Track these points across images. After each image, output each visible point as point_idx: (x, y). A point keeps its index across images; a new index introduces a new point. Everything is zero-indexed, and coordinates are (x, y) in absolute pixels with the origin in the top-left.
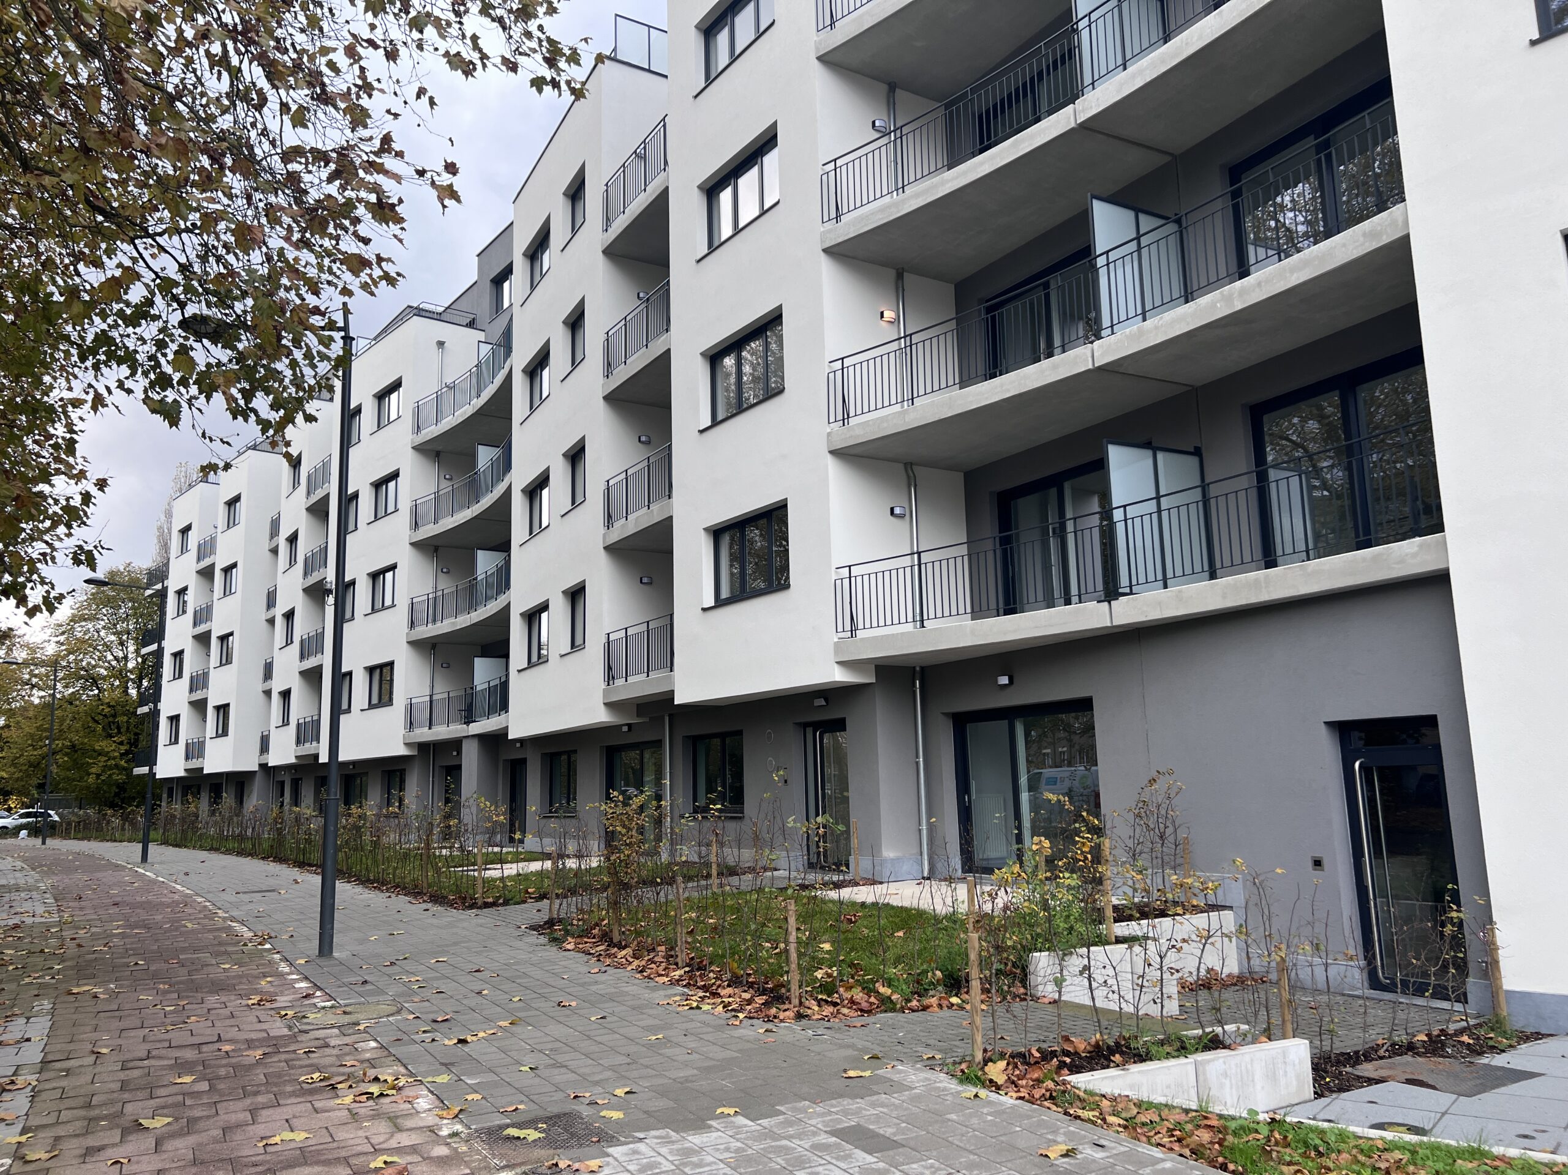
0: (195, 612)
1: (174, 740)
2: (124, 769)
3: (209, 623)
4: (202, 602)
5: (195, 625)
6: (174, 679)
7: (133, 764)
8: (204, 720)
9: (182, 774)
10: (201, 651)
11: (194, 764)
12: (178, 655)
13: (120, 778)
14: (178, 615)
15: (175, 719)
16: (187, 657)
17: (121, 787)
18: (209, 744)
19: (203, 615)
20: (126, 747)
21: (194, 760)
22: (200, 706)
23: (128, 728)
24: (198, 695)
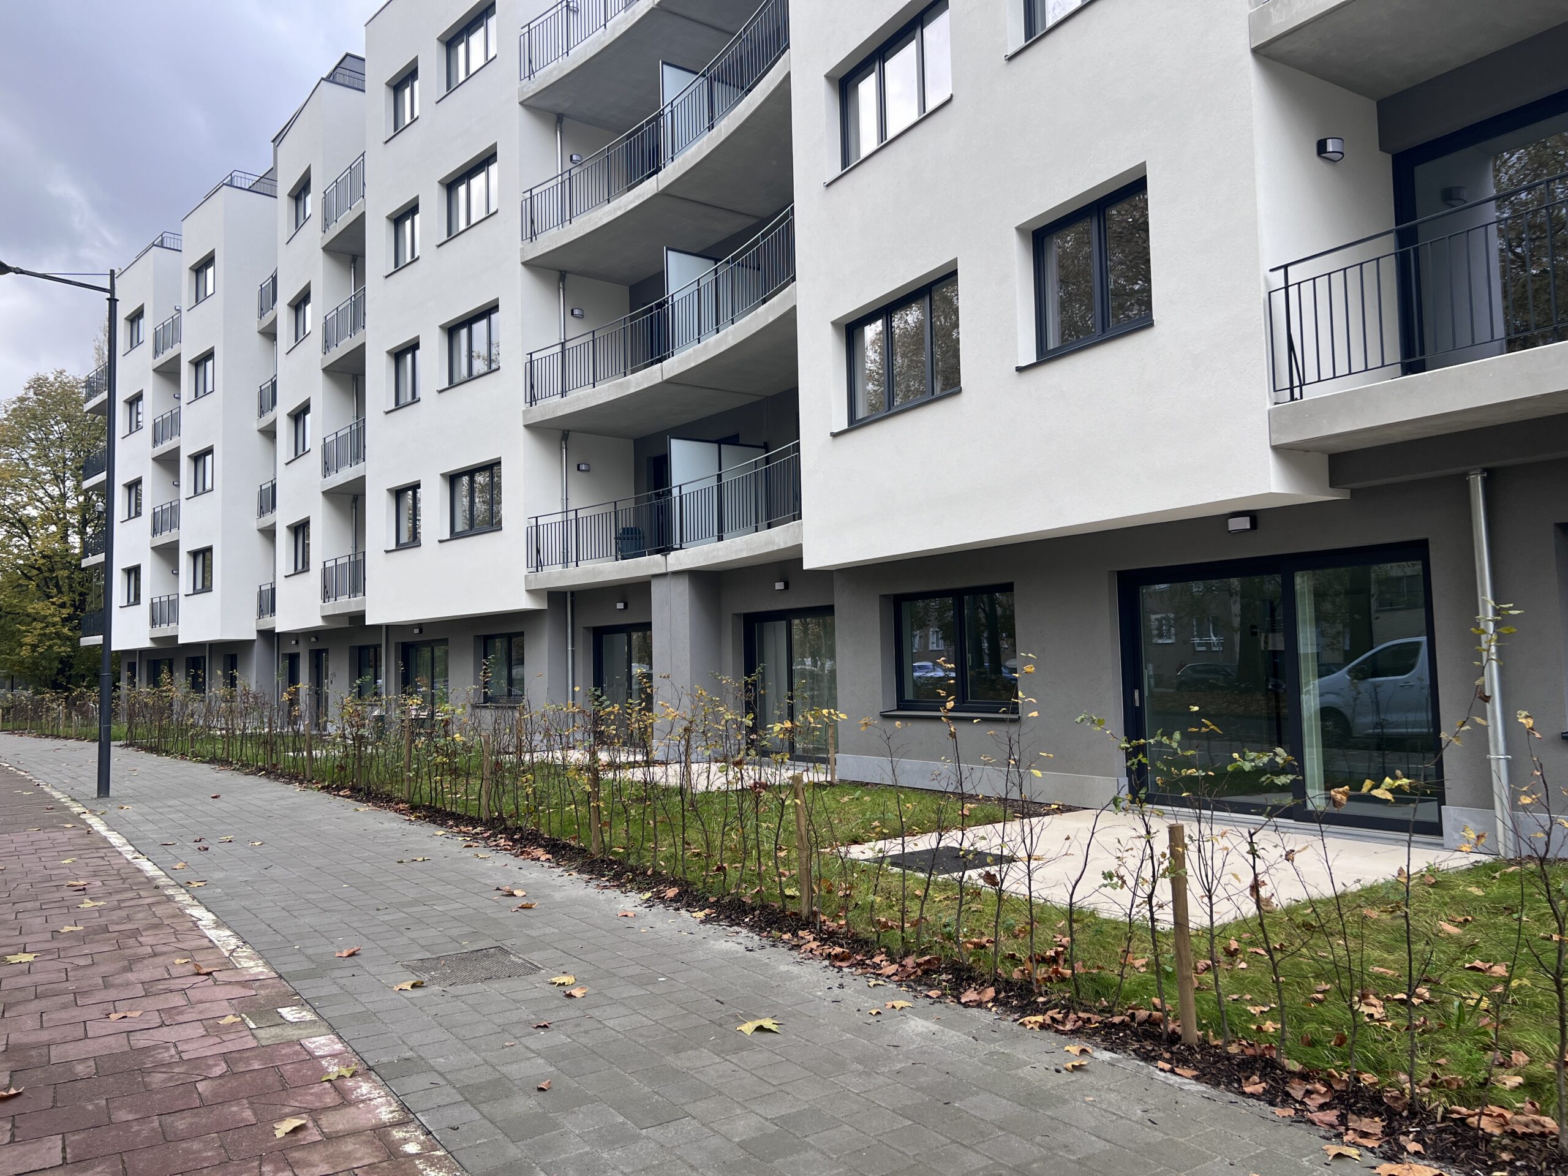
0: (155, 425)
1: (135, 599)
2: (68, 638)
3: (175, 439)
4: (164, 410)
5: (155, 442)
6: (130, 518)
7: (79, 633)
8: (175, 572)
9: (147, 644)
10: (166, 479)
11: (164, 631)
12: (134, 486)
13: (65, 650)
14: (131, 432)
15: (134, 572)
16: (146, 488)
17: (66, 663)
18: (183, 602)
19: (167, 427)
20: (70, 610)
21: (164, 626)
22: (168, 553)
23: (71, 587)
24: (165, 538)
